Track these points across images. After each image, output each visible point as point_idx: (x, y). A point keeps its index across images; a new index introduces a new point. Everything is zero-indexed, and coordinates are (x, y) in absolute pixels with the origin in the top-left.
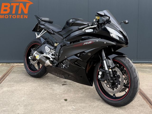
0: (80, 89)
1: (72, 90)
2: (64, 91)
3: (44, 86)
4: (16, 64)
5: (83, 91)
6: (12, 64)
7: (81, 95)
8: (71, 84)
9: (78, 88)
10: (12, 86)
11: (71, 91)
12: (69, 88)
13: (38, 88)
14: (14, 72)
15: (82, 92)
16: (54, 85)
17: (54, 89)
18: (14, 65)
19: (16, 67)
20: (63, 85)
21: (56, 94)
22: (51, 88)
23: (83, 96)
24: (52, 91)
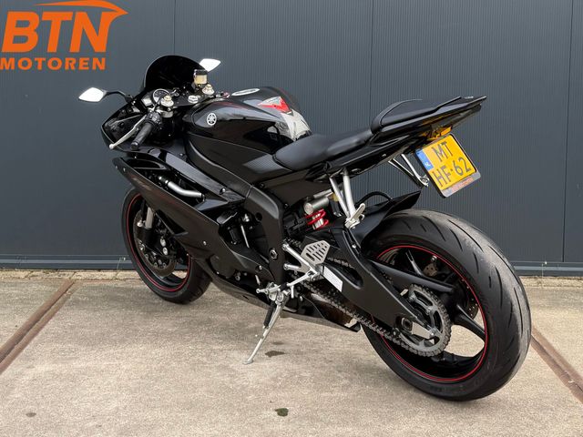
0: (340, 371)
1: (308, 375)
2: (275, 379)
3: (197, 357)
4: (83, 275)
5: (351, 379)
6: (68, 275)
7: (344, 395)
8: (302, 353)
9: (332, 369)
10: (71, 359)
11: (301, 378)
12: (295, 367)
13: (174, 364)
14: (76, 302)
15: (346, 382)
16: (235, 354)
17: (234, 371)
18: (74, 277)
19: (85, 284)
20: (271, 354)
21: (243, 388)
22: (225, 367)
23: (350, 398)
24: (227, 379)
